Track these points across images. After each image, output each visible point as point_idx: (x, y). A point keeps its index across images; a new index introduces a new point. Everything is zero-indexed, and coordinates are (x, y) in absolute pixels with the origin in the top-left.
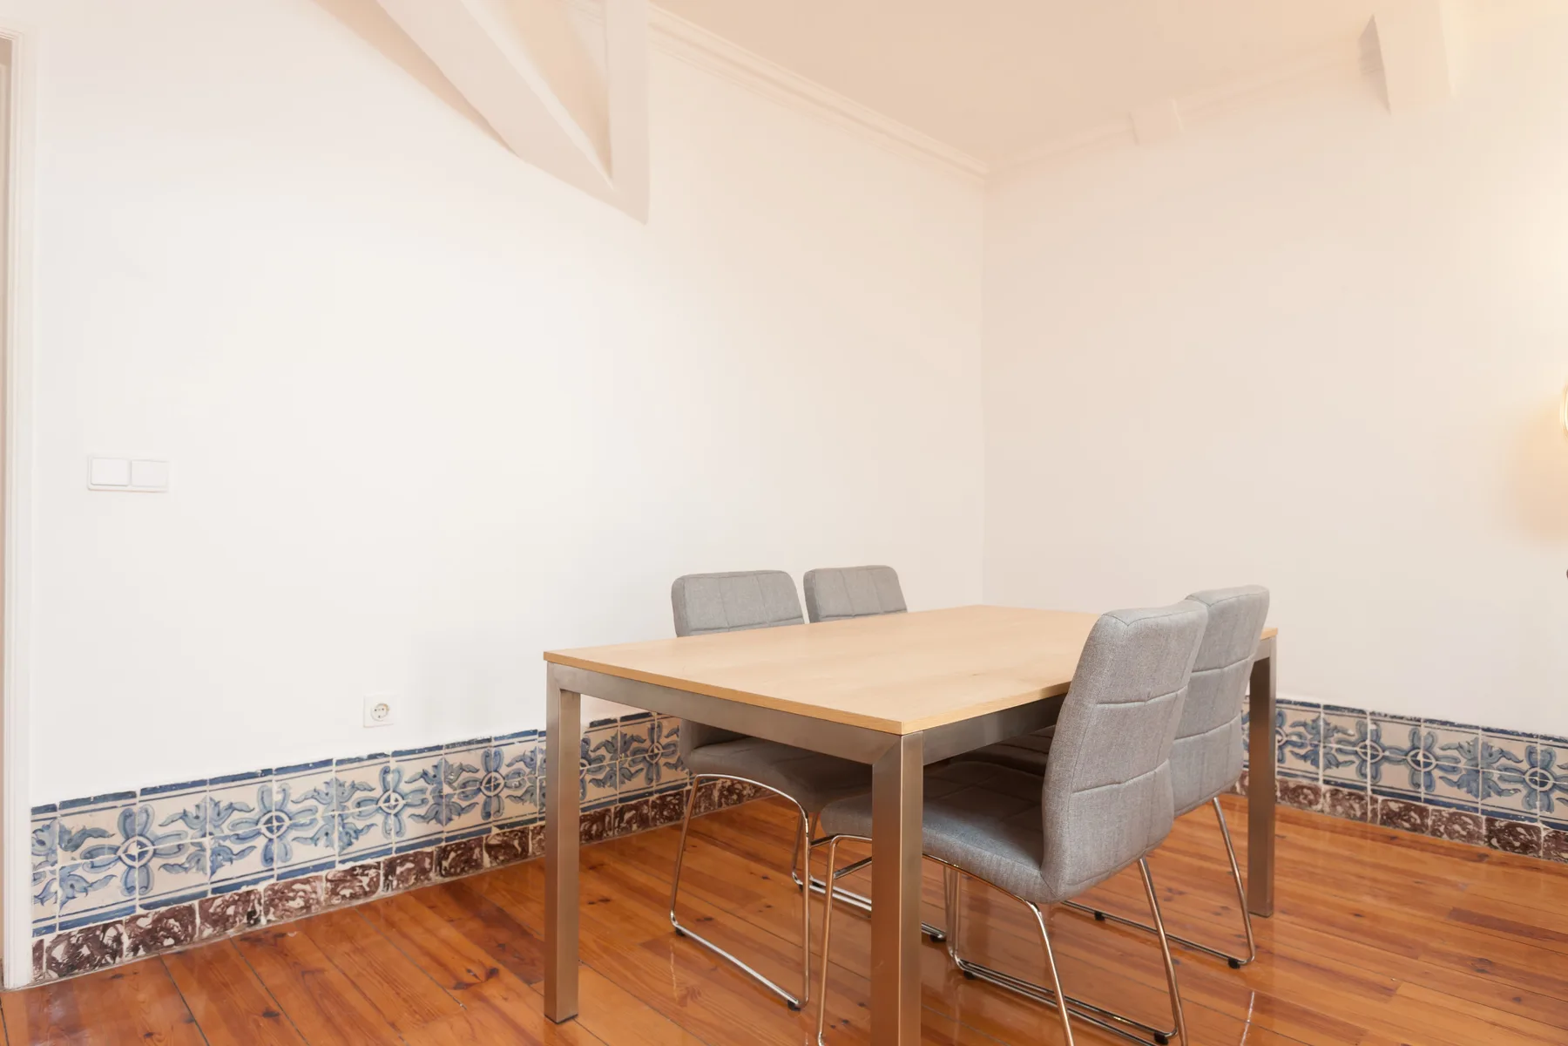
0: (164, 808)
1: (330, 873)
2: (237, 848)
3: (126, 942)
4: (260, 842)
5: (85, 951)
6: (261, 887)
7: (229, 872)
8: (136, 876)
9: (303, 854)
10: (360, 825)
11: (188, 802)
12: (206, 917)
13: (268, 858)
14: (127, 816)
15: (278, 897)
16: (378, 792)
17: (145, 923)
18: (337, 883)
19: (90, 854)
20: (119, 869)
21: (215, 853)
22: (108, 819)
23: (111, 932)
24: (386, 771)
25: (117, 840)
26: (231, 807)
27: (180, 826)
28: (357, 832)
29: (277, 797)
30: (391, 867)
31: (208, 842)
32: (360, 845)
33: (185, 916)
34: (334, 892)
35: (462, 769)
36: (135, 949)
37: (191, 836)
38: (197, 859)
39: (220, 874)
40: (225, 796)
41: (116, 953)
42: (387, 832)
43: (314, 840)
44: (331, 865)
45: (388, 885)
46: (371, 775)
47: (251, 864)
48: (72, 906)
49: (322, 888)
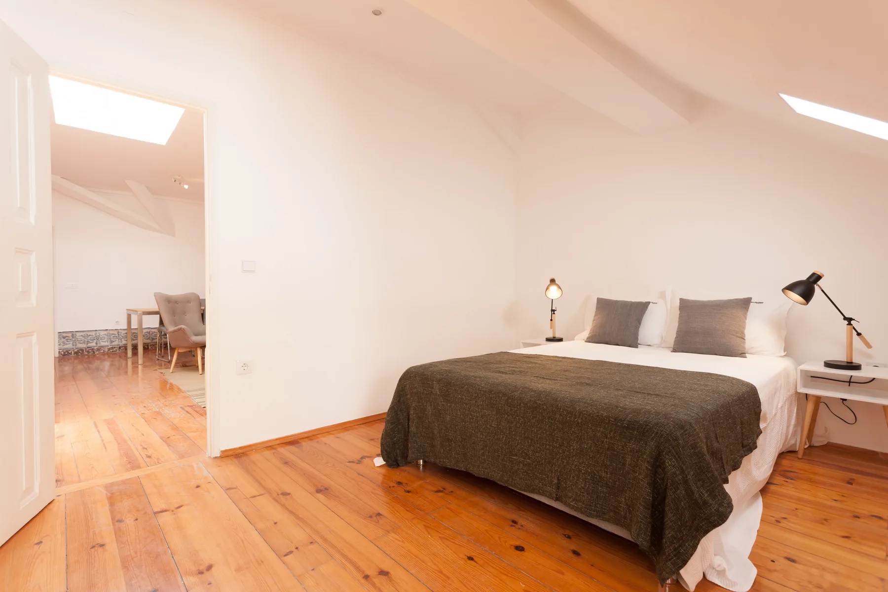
0: (78, 334)
1: (108, 347)
2: (91, 341)
3: (73, 353)
4: (95, 341)
5: (66, 353)
6: (95, 348)
7: (89, 345)
8: (74, 344)
9: (103, 344)
10: (114, 340)
11: (83, 334)
12: (86, 351)
13: (97, 344)
14: (73, 335)
15: (98, 350)
16: (117, 335)
17: (76, 351)
18: (109, 349)
19: (67, 339)
20: (71, 342)
21: (87, 342)
22: (70, 335)
23: (70, 351)
24: (118, 332)
25: (71, 338)
26: (90, 335)
27: (81, 337)
28: (113, 341)
29: (98, 334)
30: (120, 348)
31: (86, 340)
32: (114, 343)
33: (83, 350)
34: (109, 350)
35: (134, 333)
36: (74, 354)
37: (83, 339)
38: (84, 342)
39: (88, 345)
40: (89, 334)
41: (71, 354)
42: (119, 342)
43: (105, 342)
44: (108, 346)
45: (119, 351)
46: (116, 333)
47: (93, 344)
48: (64, 347)
49: (106, 350)
